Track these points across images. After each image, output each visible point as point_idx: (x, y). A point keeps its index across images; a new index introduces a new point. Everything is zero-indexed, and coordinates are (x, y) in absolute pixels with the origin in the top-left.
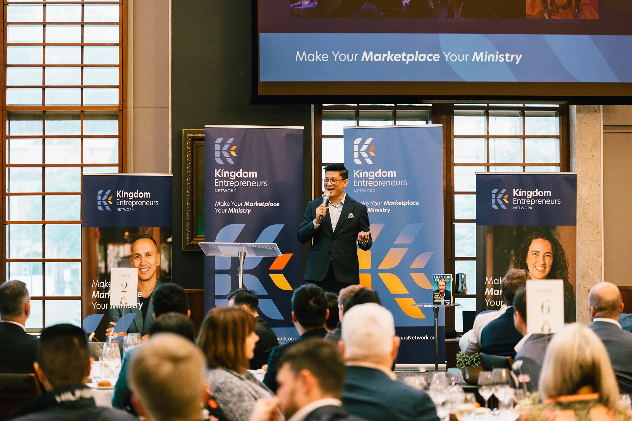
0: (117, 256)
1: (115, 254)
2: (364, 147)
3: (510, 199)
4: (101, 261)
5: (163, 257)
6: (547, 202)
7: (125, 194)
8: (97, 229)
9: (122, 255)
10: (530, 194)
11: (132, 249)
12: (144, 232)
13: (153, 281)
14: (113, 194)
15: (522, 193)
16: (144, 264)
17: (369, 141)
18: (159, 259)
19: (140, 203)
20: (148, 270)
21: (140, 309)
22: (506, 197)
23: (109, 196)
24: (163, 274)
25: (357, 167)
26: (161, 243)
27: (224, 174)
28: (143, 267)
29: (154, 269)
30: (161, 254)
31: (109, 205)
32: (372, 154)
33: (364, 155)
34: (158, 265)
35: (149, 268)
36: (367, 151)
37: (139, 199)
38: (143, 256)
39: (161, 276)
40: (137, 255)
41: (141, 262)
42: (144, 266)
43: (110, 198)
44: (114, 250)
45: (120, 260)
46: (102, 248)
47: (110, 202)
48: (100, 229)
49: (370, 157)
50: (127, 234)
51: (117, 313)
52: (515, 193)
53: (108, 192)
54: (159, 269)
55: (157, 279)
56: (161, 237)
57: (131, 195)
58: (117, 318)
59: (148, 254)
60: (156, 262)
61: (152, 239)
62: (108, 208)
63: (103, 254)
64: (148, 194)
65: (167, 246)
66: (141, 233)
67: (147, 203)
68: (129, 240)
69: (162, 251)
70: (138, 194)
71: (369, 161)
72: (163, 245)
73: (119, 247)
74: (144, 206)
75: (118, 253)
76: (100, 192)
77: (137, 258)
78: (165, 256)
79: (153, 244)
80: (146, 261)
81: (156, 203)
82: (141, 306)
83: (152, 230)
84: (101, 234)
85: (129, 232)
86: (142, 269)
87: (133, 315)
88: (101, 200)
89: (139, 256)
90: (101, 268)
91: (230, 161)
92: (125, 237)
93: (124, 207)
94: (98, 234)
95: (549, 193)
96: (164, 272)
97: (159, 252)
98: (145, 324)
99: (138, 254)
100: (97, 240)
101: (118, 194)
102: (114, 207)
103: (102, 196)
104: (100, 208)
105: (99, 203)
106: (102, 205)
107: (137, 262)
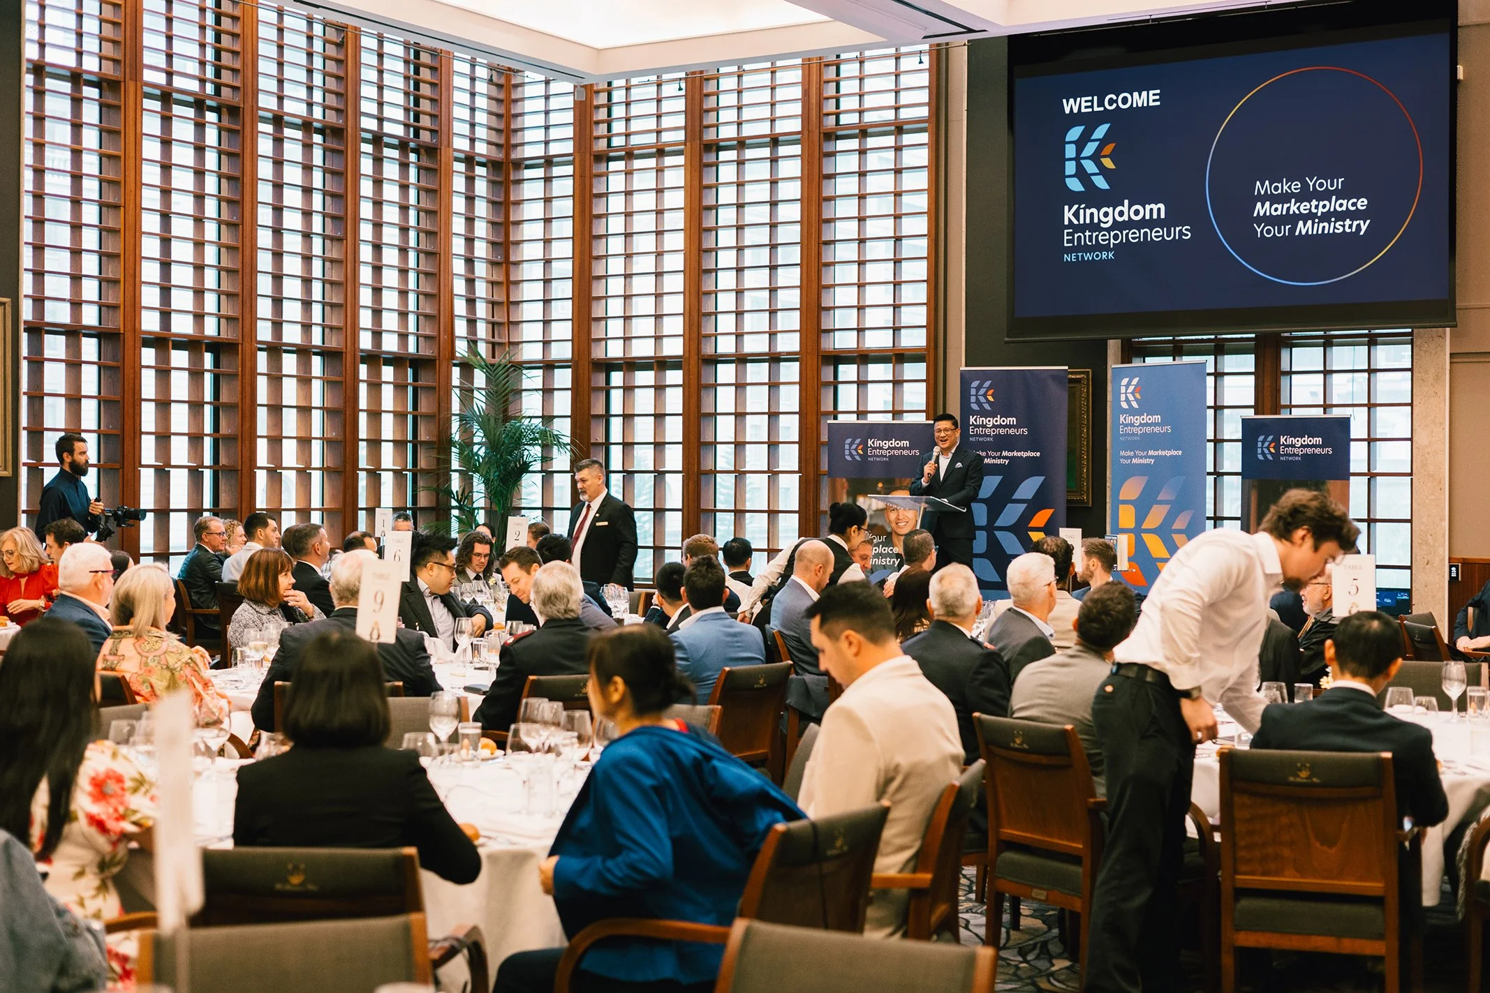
2: (1131, 389)
3: (1277, 448)
6: (1318, 451)
7: (878, 443)
8: (844, 480)
10: (1298, 442)
12: (901, 482)
14: (864, 443)
15: (1290, 440)
17: (1135, 381)
19: (896, 452)
20: (905, 525)
22: (1273, 445)
23: (859, 445)
25: (1124, 411)
27: (980, 421)
31: (858, 454)
32: (1138, 396)
33: (1131, 397)
36: (1133, 393)
37: (895, 448)
38: (900, 509)
40: (892, 508)
41: (898, 516)
42: (901, 520)
43: (861, 447)
47: (860, 452)
48: (847, 480)
49: (1136, 399)
50: (880, 485)
52: (1282, 440)
53: (858, 441)
57: (886, 444)
60: (915, 516)
62: (858, 458)
64: (906, 443)
67: (905, 453)
70: (894, 443)
71: (1135, 405)
74: (902, 456)
76: (849, 441)
77: (892, 511)
80: (903, 515)
81: (916, 452)
82: (897, 563)
84: (849, 486)
85: (884, 482)
86: (899, 523)
88: (850, 450)
91: (987, 407)
92: (878, 489)
93: (877, 456)
94: (846, 485)
95: (1319, 440)
100: (845, 491)
101: (870, 443)
102: (865, 456)
103: (851, 444)
104: (848, 458)
105: (847, 452)
106: (851, 454)
107: (893, 516)
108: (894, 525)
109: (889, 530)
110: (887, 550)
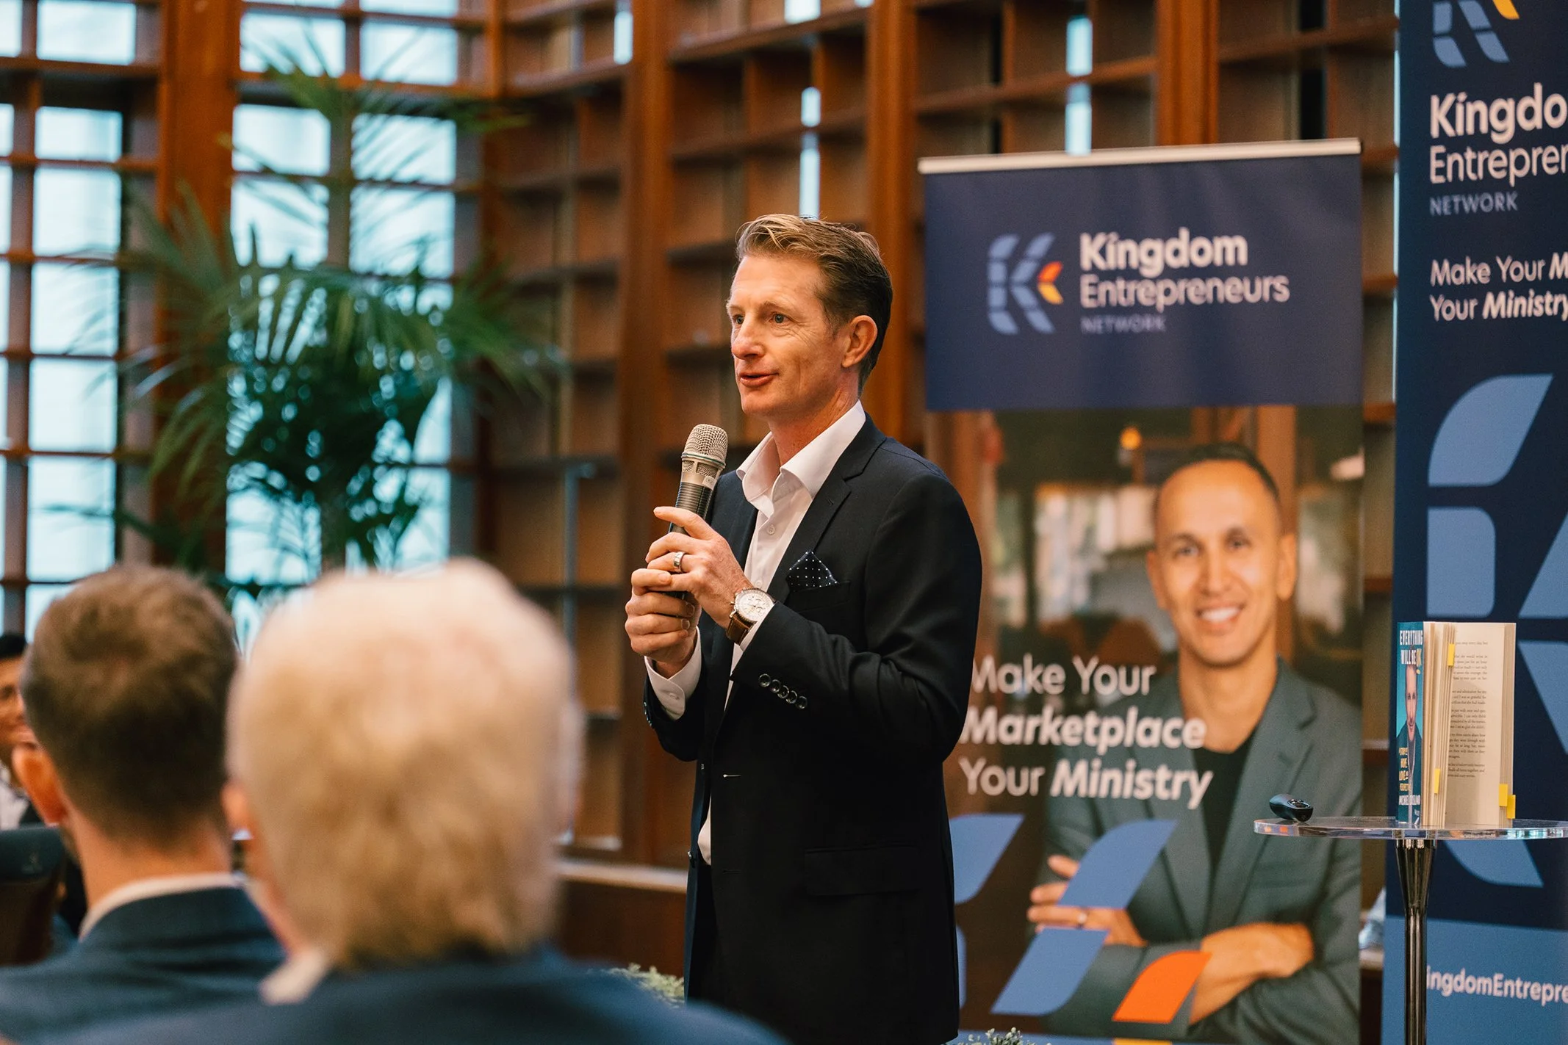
0: (1087, 546)
1: (1077, 536)
4: (1006, 567)
5: (1309, 551)
7: (1121, 252)
9: (1107, 539)
11: (1157, 513)
12: (1214, 426)
13: (1261, 673)
14: (1066, 254)
16: (1216, 584)
18: (1290, 561)
19: (1195, 291)
20: (1234, 619)
21: (1195, 802)
23: (1043, 263)
24: (1309, 639)
26: (1300, 481)
28: (1214, 601)
29: (1262, 611)
30: (1297, 540)
31: (1043, 304)
34: (1285, 592)
35: (1242, 607)
37: (1190, 271)
38: (1214, 546)
39: (1299, 645)
40: (1180, 544)
41: (1205, 575)
42: (1217, 595)
43: (1052, 271)
44: (1069, 516)
45: (1098, 564)
46: (1012, 504)
47: (1051, 294)
50: (1130, 440)
51: (1083, 818)
53: (1040, 245)
54: (1288, 611)
55: (1279, 662)
56: (1300, 453)
57: (1154, 256)
58: (1082, 838)
59: (1235, 540)
60: (1275, 580)
61: (1253, 461)
62: (1040, 321)
63: (1015, 533)
64: (1234, 248)
65: (1336, 500)
66: (1201, 436)
67: (1230, 290)
68: (1140, 471)
69: (1306, 522)
70: (1185, 249)
72: (1313, 494)
73: (1094, 503)
74: (1219, 307)
75: (1090, 532)
76: (1003, 247)
77: (1182, 557)
78: (1324, 548)
79: (1258, 487)
80: (1226, 573)
81: (1277, 287)
82: (1198, 790)
83: (1255, 424)
84: (1007, 445)
85: (1144, 433)
86: (1209, 609)
87: (1159, 833)
88: (1007, 285)
89: (1193, 545)
90: (1002, 603)
92: (1124, 458)
93: (1119, 310)
94: (993, 441)
96: (1318, 627)
97: (1288, 525)
98: (1222, 879)
99: (1188, 538)
100: (988, 469)
101: (1089, 250)
102: (1069, 311)
103: (1012, 262)
104: (1003, 323)
105: (997, 297)
106: (1012, 307)
107: (1182, 578)
108: (1186, 619)
109: (1166, 640)
110: (1157, 732)
